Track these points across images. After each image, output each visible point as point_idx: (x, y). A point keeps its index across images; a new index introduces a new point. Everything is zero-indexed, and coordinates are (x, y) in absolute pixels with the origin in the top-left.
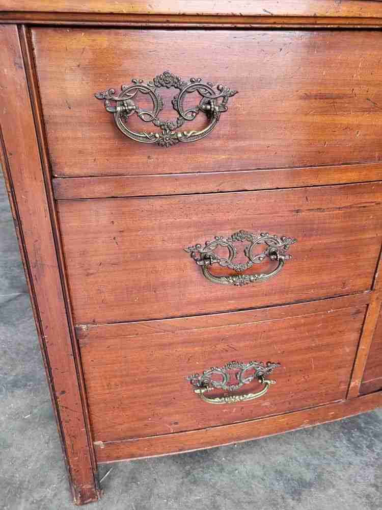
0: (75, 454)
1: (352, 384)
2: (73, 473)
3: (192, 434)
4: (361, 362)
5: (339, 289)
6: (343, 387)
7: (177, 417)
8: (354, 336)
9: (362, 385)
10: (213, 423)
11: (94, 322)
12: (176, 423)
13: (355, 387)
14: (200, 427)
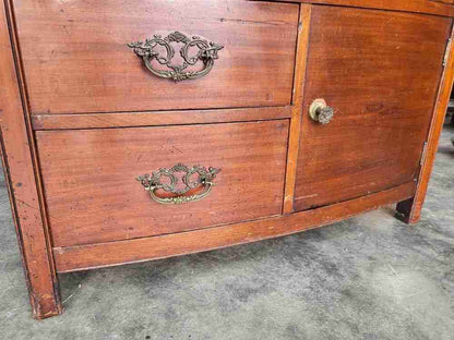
0: (33, 257)
1: (286, 199)
2: (32, 278)
3: (147, 241)
4: (291, 177)
5: (264, 100)
6: (278, 201)
7: (131, 222)
8: (282, 149)
9: (295, 201)
10: (165, 230)
11: (49, 112)
12: (131, 229)
13: (288, 202)
14: (154, 233)
